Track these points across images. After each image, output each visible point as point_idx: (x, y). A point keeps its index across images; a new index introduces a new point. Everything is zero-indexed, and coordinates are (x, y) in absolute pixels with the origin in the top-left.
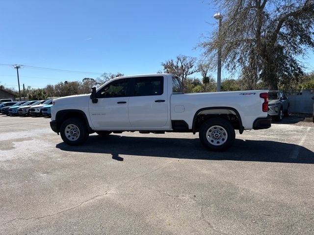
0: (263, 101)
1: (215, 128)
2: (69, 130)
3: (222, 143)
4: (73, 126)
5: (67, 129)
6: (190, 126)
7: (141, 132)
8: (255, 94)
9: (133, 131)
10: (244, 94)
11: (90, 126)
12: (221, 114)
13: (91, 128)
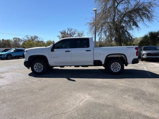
0: (136, 51)
1: (115, 64)
2: (36, 66)
3: (118, 71)
4: (39, 64)
5: (35, 66)
6: (103, 63)
7: (76, 66)
8: (133, 48)
9: (70, 66)
10: (128, 48)
11: (49, 64)
12: (116, 57)
13: (50, 65)
